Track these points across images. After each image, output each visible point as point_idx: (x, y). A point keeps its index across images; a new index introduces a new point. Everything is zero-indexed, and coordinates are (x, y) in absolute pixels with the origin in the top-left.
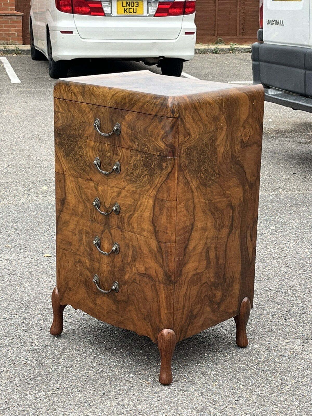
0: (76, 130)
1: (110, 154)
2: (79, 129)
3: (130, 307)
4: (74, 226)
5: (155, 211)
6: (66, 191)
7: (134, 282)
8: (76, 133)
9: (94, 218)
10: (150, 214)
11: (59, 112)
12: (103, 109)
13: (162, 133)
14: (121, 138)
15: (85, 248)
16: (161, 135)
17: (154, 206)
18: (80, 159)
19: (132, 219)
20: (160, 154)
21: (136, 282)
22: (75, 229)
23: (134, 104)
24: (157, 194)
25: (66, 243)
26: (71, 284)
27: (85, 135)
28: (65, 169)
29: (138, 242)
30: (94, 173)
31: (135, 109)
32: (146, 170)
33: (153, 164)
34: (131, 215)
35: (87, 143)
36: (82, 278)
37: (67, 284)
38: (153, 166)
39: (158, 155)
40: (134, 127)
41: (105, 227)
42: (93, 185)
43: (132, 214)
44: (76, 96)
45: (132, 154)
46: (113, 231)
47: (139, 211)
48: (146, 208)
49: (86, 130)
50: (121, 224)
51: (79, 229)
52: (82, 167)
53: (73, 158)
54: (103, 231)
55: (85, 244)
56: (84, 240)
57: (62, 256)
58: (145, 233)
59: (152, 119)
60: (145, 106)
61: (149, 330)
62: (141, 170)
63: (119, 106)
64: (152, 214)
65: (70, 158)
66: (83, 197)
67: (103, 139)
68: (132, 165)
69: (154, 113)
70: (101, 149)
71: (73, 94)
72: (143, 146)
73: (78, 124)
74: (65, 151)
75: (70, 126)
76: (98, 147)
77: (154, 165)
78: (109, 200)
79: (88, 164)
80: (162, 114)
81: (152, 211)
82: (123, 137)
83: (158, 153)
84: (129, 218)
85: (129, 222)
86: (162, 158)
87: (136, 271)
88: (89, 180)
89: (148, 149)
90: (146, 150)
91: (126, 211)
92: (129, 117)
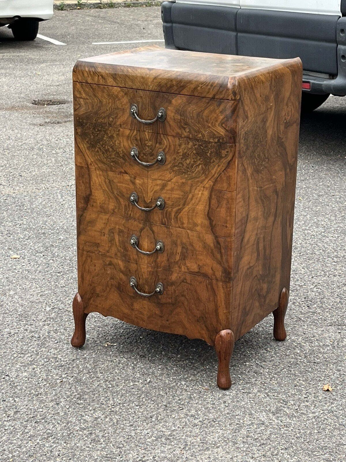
0: (104, 118)
1: (151, 143)
2: (109, 116)
3: (179, 310)
4: (103, 226)
5: (212, 203)
6: (92, 187)
7: (184, 282)
8: (106, 120)
9: (131, 214)
10: (205, 207)
11: (81, 98)
12: (141, 93)
13: (221, 117)
14: (167, 126)
15: (118, 249)
16: (219, 120)
17: (210, 198)
18: (111, 150)
19: (181, 213)
20: (219, 140)
21: (186, 282)
22: (104, 228)
23: (183, 87)
24: (214, 185)
25: (91, 244)
26: (98, 289)
27: (118, 123)
28: (89, 162)
29: (189, 238)
30: (130, 165)
31: (185, 92)
32: (200, 159)
33: (210, 152)
34: (179, 209)
35: (120, 133)
36: (114, 282)
37: (94, 289)
38: (208, 154)
39: (215, 143)
40: (183, 111)
41: (145, 224)
42: (129, 178)
43: (180, 208)
44: (105, 79)
45: (181, 142)
46: (155, 229)
47: (190, 205)
48: (199, 201)
49: (119, 116)
50: (166, 219)
51: (109, 228)
52: (113, 158)
53: (100, 149)
54: (142, 229)
55: (118, 244)
56: (117, 240)
57: (86, 259)
58: (198, 228)
59: (208, 103)
60: (199, 88)
61: (204, 332)
62: (193, 159)
63: (164, 89)
64: (207, 207)
65: (97, 149)
66: (115, 193)
67: (142, 128)
68: (181, 154)
69: (211, 96)
70: (139, 138)
71: (100, 77)
72: (196, 132)
73: (107, 110)
74: (89, 142)
75: (96, 113)
76: (135, 135)
77: (211, 154)
78: (150, 194)
79: (121, 155)
80: (221, 97)
81: (208, 204)
82: (170, 125)
83: (216, 140)
84: (176, 213)
85: (177, 218)
86: (221, 145)
87: (186, 270)
88: (124, 173)
89: (203, 136)
90: (200, 138)
91: (173, 205)
92: (177, 101)
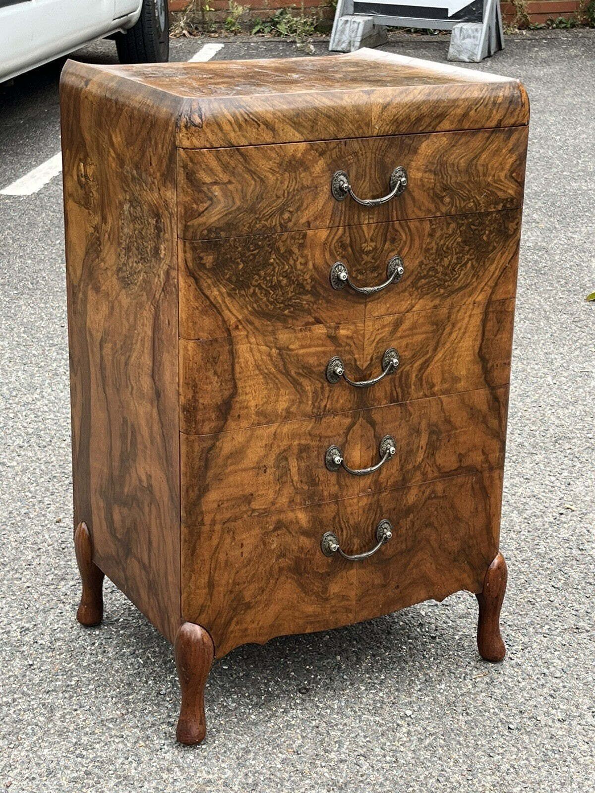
0: (272, 215)
1: (373, 244)
2: (282, 210)
3: (420, 555)
4: (262, 452)
5: (488, 328)
6: (237, 376)
7: (432, 499)
8: (275, 221)
9: (326, 406)
10: (475, 340)
11: (215, 183)
12: (356, 145)
13: (511, 161)
14: (409, 201)
15: (296, 489)
16: (508, 166)
17: (484, 322)
18: (284, 282)
19: (430, 367)
20: (504, 206)
21: (436, 497)
22: (266, 456)
23: (441, 117)
24: (492, 293)
25: (233, 503)
26: (248, 595)
27: (303, 220)
28: (233, 321)
29: (443, 410)
30: (328, 302)
31: (446, 125)
32: (468, 252)
33: (487, 232)
34: (426, 361)
35: (308, 241)
36: (284, 562)
37: (239, 598)
38: (485, 238)
39: (498, 212)
40: (441, 165)
41: (355, 417)
42: (325, 331)
43: (430, 358)
44: (273, 130)
45: (434, 226)
46: (377, 416)
47: (448, 345)
48: (464, 333)
49: (305, 205)
50: (399, 390)
51: (277, 451)
52: (290, 299)
53: (261, 288)
54: (350, 428)
55: (296, 478)
56: (294, 470)
57: (221, 538)
58: (461, 385)
59: (488, 138)
60: (472, 113)
61: (465, 576)
62: (456, 254)
63: (403, 128)
64: (479, 338)
65: (251, 290)
66: (293, 373)
67: (356, 217)
68: (434, 251)
69: (494, 123)
70: (348, 241)
71: (262, 126)
72: (464, 201)
73: (278, 197)
74: (234, 279)
75: (252, 210)
76: (341, 237)
77: (488, 236)
78: (369, 350)
79: (308, 287)
80: (512, 121)
81: (480, 333)
82: (413, 199)
83: (500, 207)
84: (420, 370)
85: (421, 380)
86: (507, 215)
87: (436, 474)
88: (313, 324)
89: (477, 204)
90: (471, 208)
91: (413, 356)
92: (427, 148)
